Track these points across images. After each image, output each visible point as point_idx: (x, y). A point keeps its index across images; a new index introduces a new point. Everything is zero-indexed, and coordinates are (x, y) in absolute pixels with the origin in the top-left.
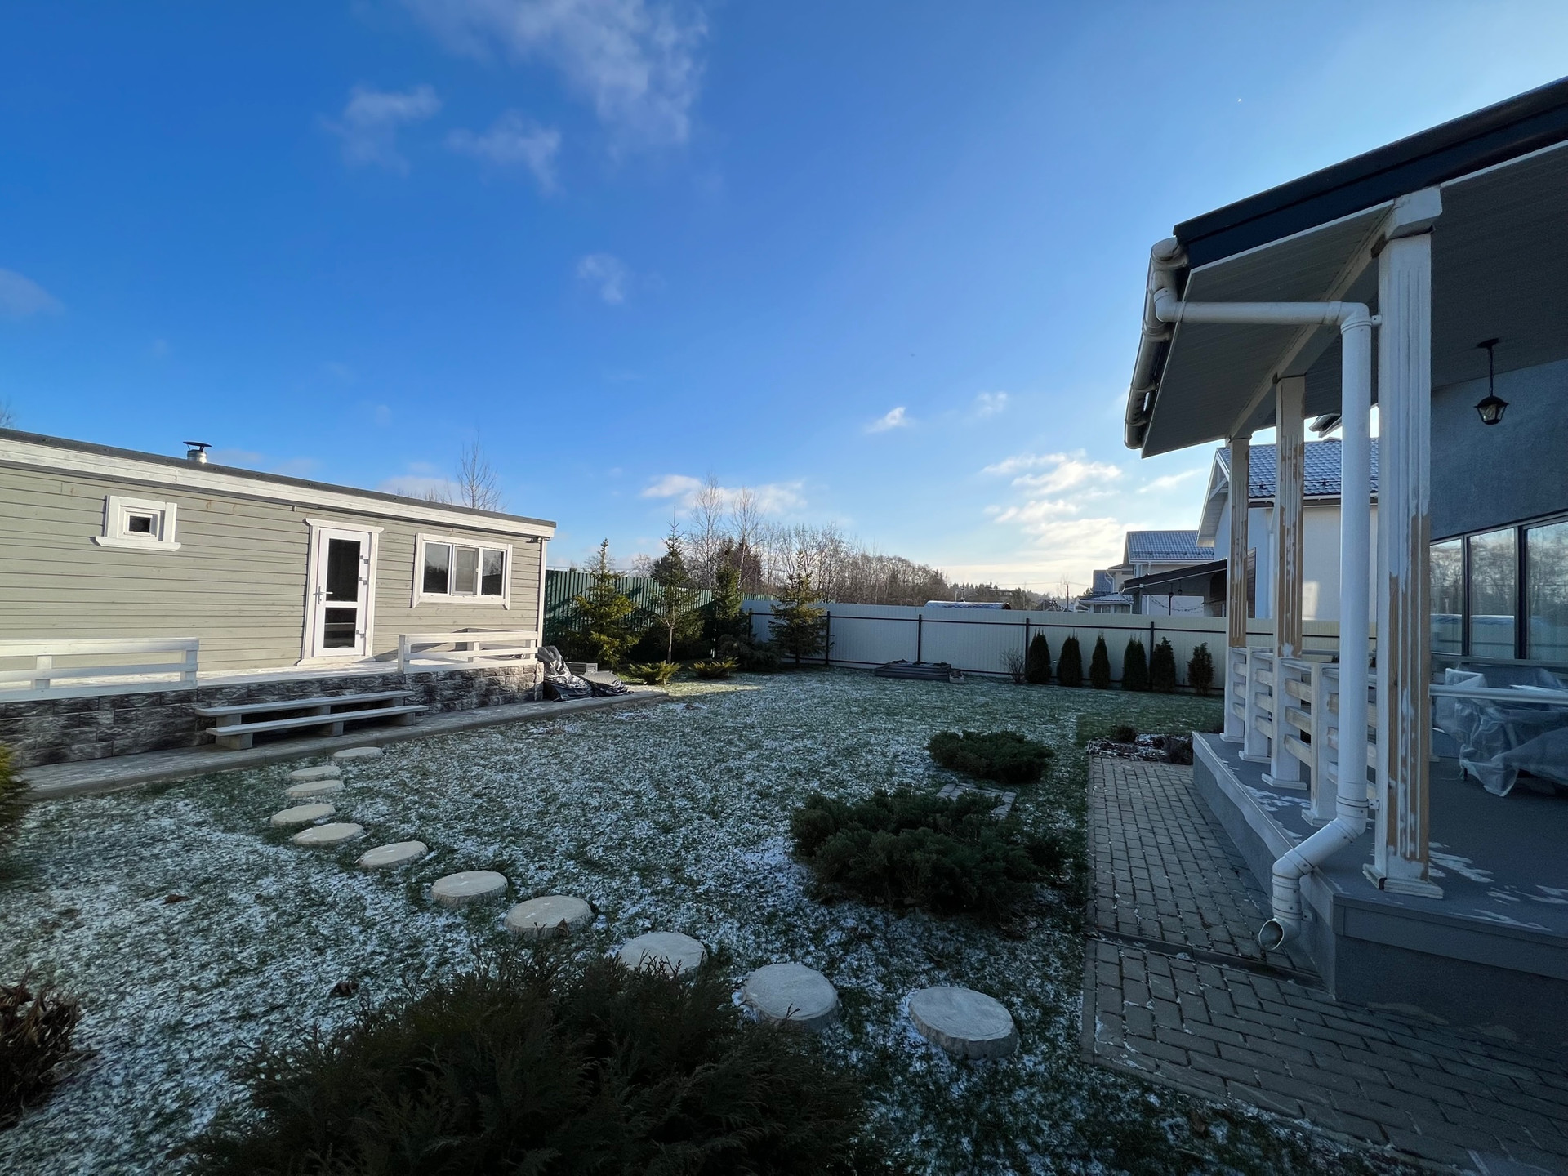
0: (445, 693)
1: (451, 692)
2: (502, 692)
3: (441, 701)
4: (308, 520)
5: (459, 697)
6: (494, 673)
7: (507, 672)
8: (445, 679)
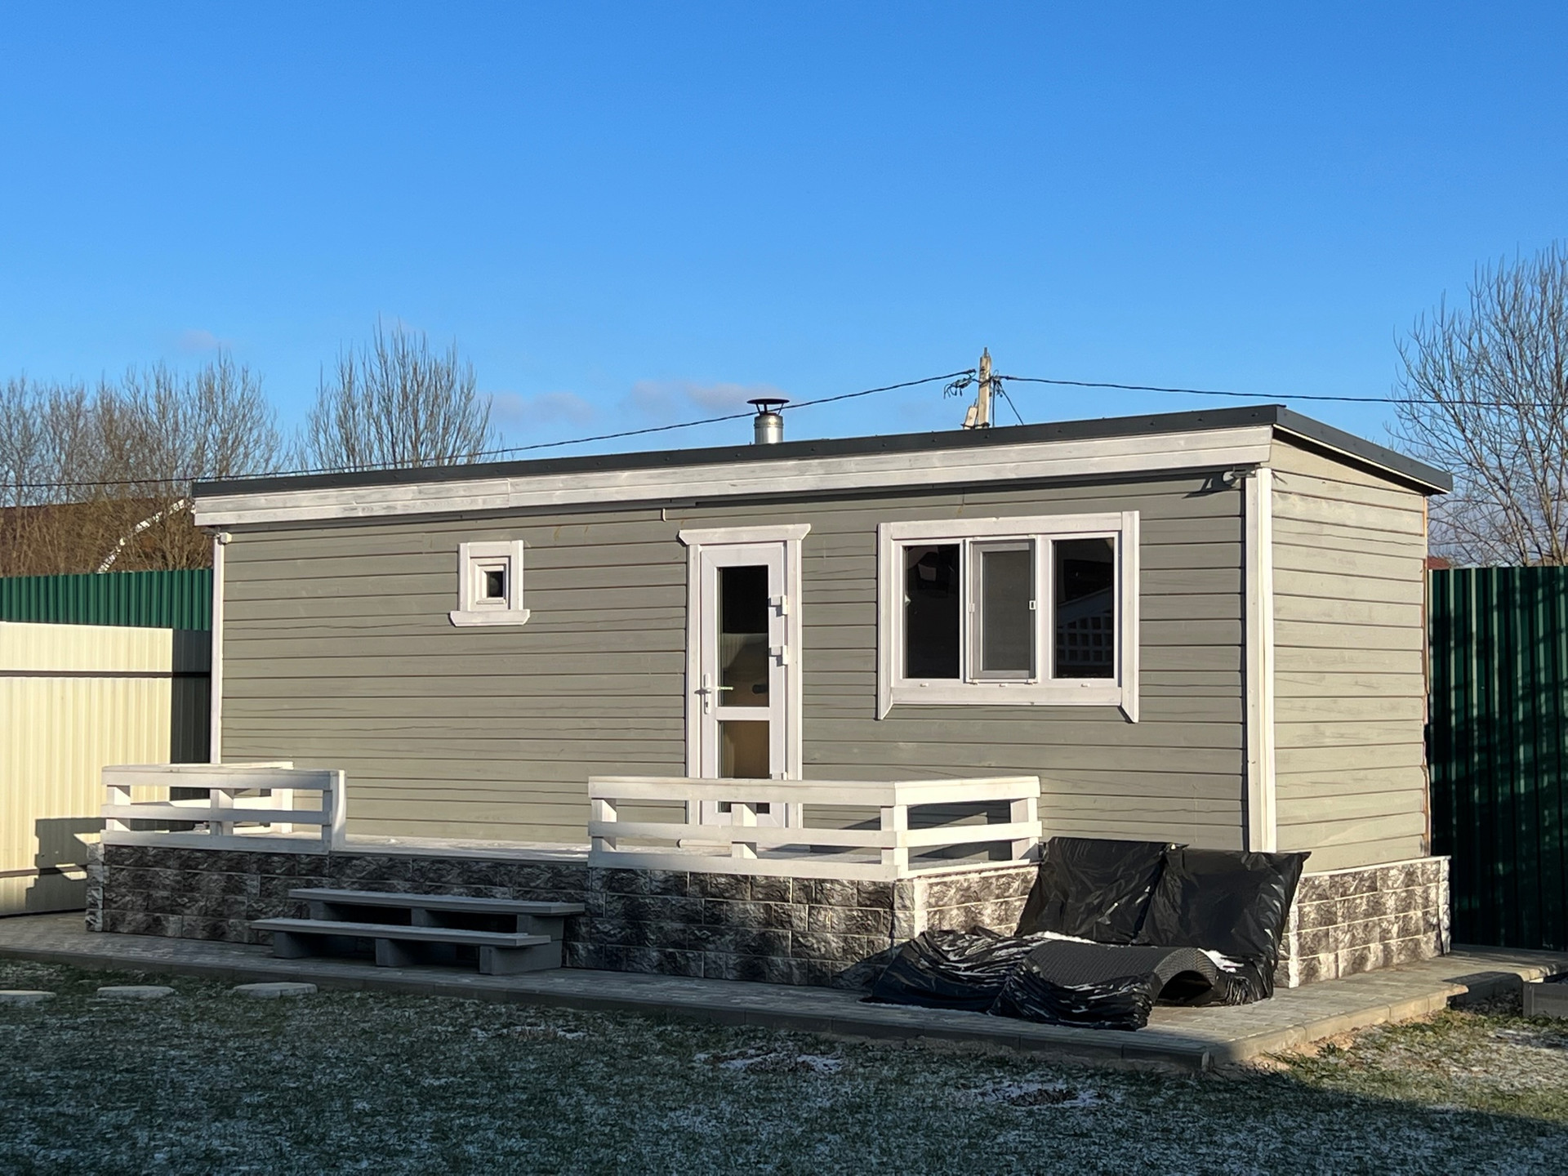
0: (668, 925)
1: (679, 925)
2: (800, 949)
3: (661, 946)
4: (683, 534)
5: (698, 944)
6: (774, 889)
7: (814, 892)
8: (666, 891)
